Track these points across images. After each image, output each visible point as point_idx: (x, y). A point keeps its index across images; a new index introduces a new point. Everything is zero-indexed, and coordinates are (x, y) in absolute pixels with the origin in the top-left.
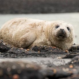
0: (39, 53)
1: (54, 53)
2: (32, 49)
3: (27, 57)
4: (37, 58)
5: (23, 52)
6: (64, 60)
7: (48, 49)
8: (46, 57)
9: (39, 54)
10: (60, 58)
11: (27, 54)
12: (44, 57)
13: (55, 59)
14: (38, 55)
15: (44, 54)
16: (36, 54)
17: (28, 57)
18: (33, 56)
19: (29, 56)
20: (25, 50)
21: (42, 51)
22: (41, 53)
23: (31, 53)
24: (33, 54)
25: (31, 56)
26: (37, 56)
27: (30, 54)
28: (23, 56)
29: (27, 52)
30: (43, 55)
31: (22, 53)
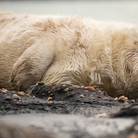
0: (51, 102)
1: (90, 103)
2: (30, 92)
3: (18, 112)
4: (43, 116)
5: (7, 100)
6: (114, 123)
7: (73, 93)
8: (67, 112)
9: (49, 105)
10: (105, 117)
11: (17, 105)
12: (61, 113)
13: (91, 119)
14: (48, 108)
15: (62, 106)
16: (41, 104)
17: (20, 112)
18: (33, 109)
19: (23, 110)
20: (13, 94)
21: (58, 97)
22: (56, 102)
23: (27, 102)
24: (34, 104)
25: (28, 109)
26: (43, 109)
27: (25, 106)
28: (6, 109)
29: (18, 99)
30: (60, 109)
31: (4, 103)
